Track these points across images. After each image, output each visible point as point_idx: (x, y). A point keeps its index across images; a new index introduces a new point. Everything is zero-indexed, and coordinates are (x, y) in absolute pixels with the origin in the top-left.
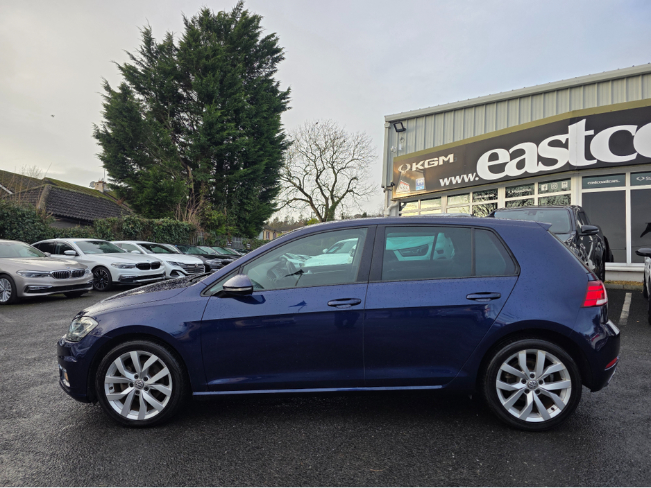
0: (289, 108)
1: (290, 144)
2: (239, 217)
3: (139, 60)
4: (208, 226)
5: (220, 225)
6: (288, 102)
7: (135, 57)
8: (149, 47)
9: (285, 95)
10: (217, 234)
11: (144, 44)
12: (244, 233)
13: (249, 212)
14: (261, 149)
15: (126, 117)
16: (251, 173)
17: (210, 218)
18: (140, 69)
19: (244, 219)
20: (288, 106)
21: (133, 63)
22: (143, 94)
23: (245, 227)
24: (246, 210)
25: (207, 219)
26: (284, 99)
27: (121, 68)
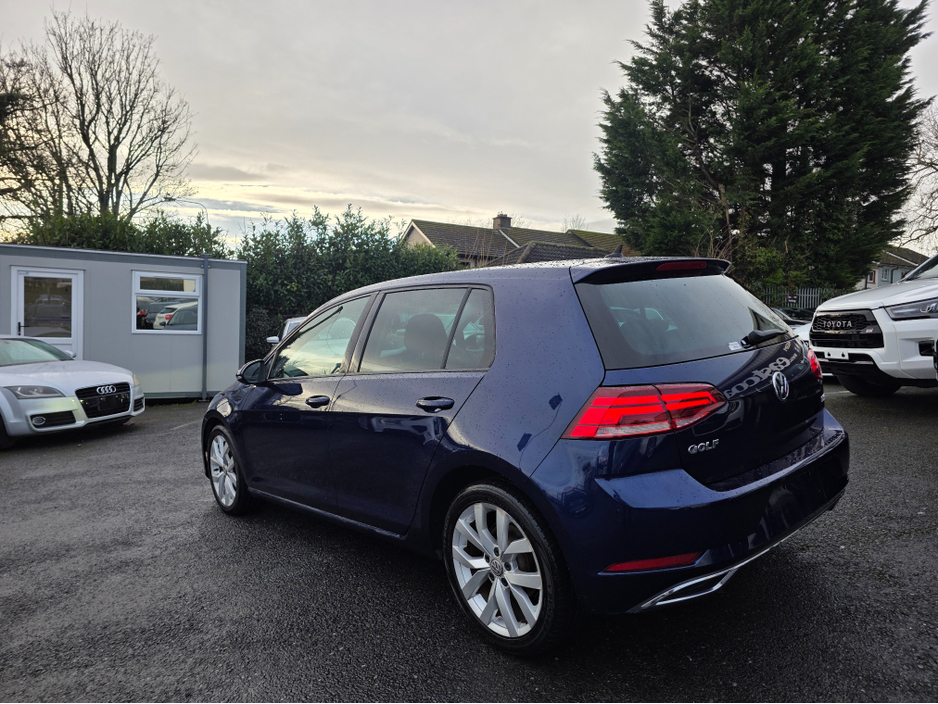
0: (924, 37)
1: (924, 105)
2: (816, 254)
3: (648, 46)
4: (751, 275)
5: (772, 270)
6: (919, 26)
7: (641, 43)
8: (660, 21)
9: (915, 15)
10: (764, 286)
11: (654, 20)
12: (826, 279)
13: (836, 242)
14: (854, 130)
15: (622, 135)
16: (832, 176)
17: (753, 261)
18: (651, 58)
19: (826, 256)
20: (923, 31)
21: (639, 54)
22: (655, 93)
23: (827, 270)
24: (830, 240)
25: (750, 262)
26: (914, 23)
27: (624, 67)
